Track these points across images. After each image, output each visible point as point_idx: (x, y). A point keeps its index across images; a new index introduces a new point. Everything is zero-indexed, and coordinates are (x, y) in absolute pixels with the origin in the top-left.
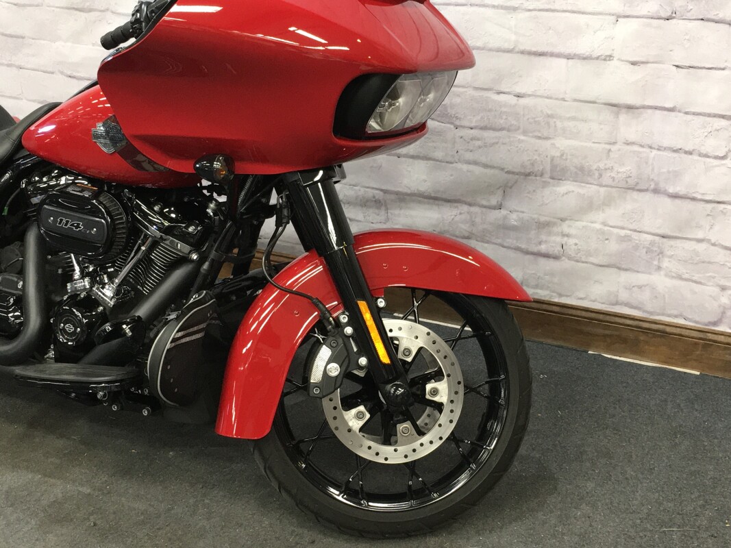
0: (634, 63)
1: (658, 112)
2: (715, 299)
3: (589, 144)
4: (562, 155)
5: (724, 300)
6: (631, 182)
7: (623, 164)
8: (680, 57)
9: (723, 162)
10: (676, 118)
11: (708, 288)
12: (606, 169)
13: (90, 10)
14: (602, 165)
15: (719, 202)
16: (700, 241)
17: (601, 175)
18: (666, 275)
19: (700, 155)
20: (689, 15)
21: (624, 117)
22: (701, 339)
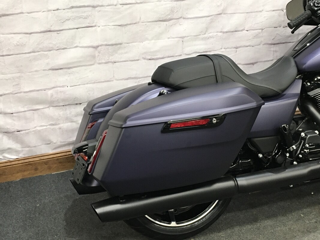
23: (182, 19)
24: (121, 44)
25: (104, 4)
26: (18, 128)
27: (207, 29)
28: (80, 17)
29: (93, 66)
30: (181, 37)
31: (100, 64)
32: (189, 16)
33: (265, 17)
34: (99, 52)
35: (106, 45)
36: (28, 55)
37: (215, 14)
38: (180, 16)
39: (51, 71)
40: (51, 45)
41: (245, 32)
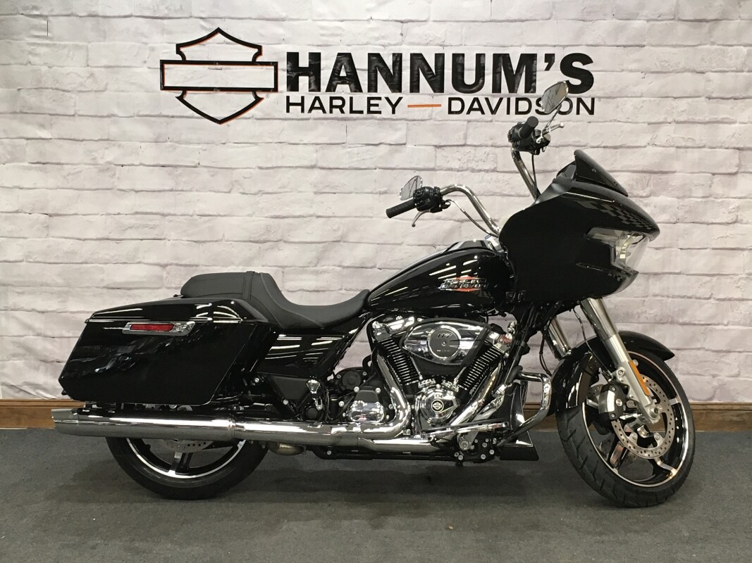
0: (657, 249)
1: (671, 275)
2: (709, 383)
3: (633, 299)
4: (615, 307)
5: (715, 384)
6: (658, 319)
7: (651, 309)
8: (681, 243)
9: (709, 301)
10: (682, 279)
11: (706, 377)
12: (642, 313)
13: (265, 242)
14: (639, 311)
15: (708, 325)
16: (699, 349)
17: (639, 317)
18: (681, 374)
19: (697, 298)
20: (686, 221)
21: (651, 281)
22: (704, 410)
23: (281, 244)
24: (197, 266)
25: (176, 212)
26: (57, 358)
27: (319, 260)
28: (146, 226)
29: (159, 290)
30: (280, 267)
31: (168, 288)
32: (292, 240)
33: (406, 253)
34: (168, 273)
35: (177, 265)
36: (78, 266)
37: (331, 240)
38: (279, 238)
39: (105, 290)
40: (107, 257)
41: (376, 270)
